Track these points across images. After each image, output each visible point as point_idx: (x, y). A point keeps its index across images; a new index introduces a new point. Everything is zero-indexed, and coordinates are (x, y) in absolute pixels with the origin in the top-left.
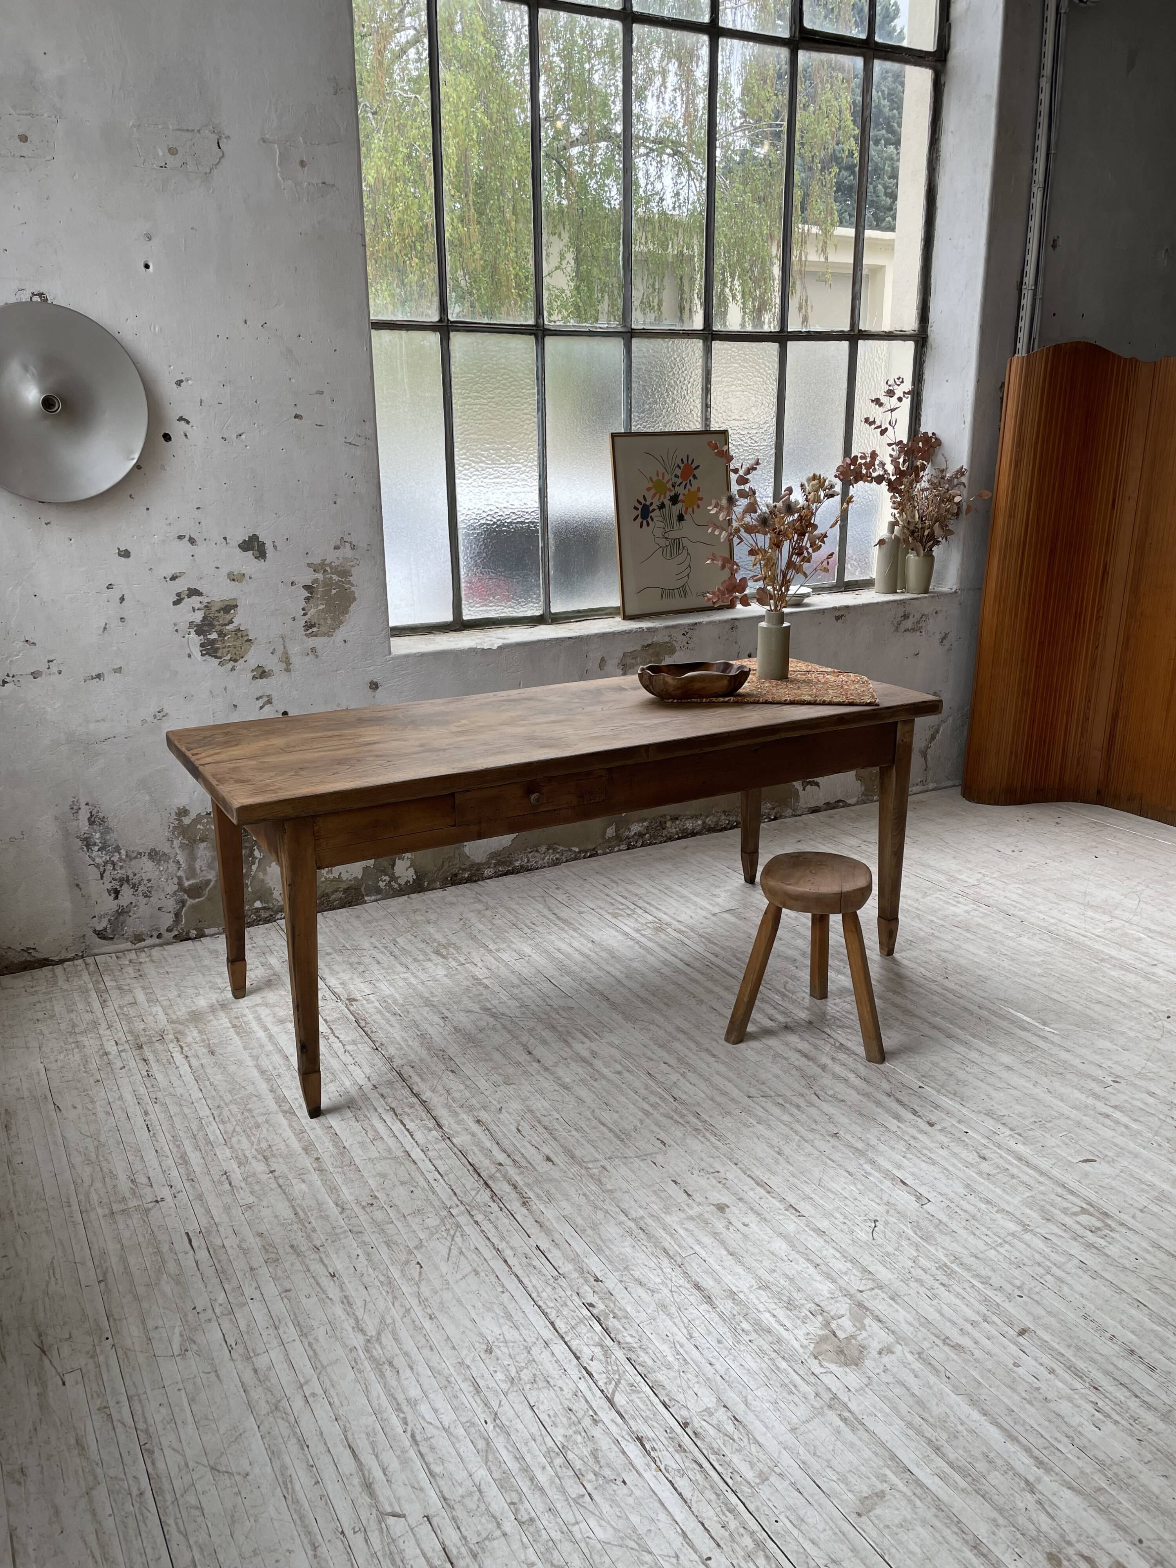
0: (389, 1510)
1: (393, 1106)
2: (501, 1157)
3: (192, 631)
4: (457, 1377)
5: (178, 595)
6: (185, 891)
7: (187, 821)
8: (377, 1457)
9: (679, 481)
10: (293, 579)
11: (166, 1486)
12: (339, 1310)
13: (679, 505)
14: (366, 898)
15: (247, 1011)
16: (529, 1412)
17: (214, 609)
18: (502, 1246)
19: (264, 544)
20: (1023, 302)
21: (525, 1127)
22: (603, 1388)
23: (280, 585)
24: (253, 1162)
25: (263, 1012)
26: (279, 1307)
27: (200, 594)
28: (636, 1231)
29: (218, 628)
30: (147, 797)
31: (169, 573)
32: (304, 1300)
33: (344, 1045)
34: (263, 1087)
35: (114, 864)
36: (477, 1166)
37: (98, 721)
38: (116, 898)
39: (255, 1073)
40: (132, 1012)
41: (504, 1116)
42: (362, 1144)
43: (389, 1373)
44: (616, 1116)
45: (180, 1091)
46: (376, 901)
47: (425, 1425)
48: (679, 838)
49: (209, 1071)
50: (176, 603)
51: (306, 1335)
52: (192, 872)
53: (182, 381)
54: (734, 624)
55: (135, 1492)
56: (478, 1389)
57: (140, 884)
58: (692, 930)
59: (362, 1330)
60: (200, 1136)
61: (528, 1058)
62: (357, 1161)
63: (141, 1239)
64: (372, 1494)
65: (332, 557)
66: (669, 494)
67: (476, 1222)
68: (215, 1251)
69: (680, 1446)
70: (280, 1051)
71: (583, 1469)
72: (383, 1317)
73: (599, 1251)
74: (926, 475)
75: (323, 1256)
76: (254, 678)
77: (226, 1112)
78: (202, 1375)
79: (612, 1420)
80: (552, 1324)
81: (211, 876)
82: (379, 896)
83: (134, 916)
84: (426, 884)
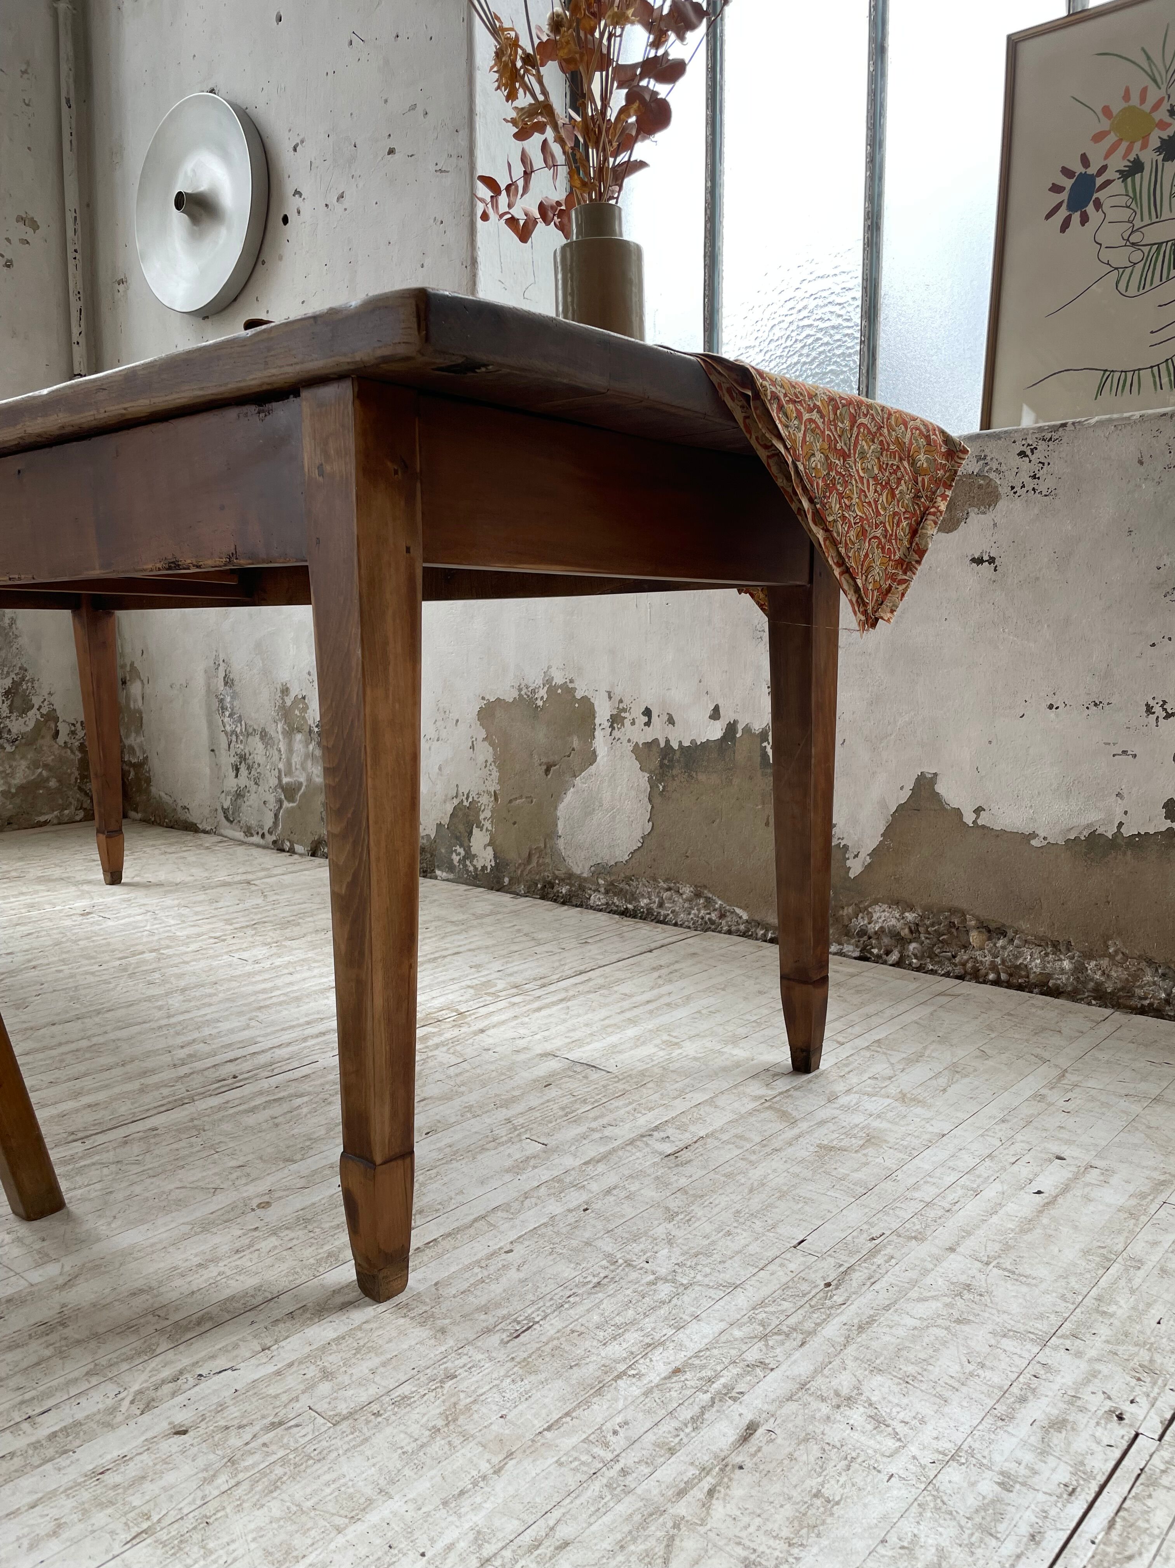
6: (282, 788)
7: (288, 703)
14: (438, 872)
30: (261, 665)
35: (237, 736)
38: (237, 776)
46: (448, 880)
48: (997, 983)
52: (288, 768)
53: (297, 145)
57: (252, 766)
81: (302, 779)
82: (451, 876)
83: (247, 803)
84: (506, 880)
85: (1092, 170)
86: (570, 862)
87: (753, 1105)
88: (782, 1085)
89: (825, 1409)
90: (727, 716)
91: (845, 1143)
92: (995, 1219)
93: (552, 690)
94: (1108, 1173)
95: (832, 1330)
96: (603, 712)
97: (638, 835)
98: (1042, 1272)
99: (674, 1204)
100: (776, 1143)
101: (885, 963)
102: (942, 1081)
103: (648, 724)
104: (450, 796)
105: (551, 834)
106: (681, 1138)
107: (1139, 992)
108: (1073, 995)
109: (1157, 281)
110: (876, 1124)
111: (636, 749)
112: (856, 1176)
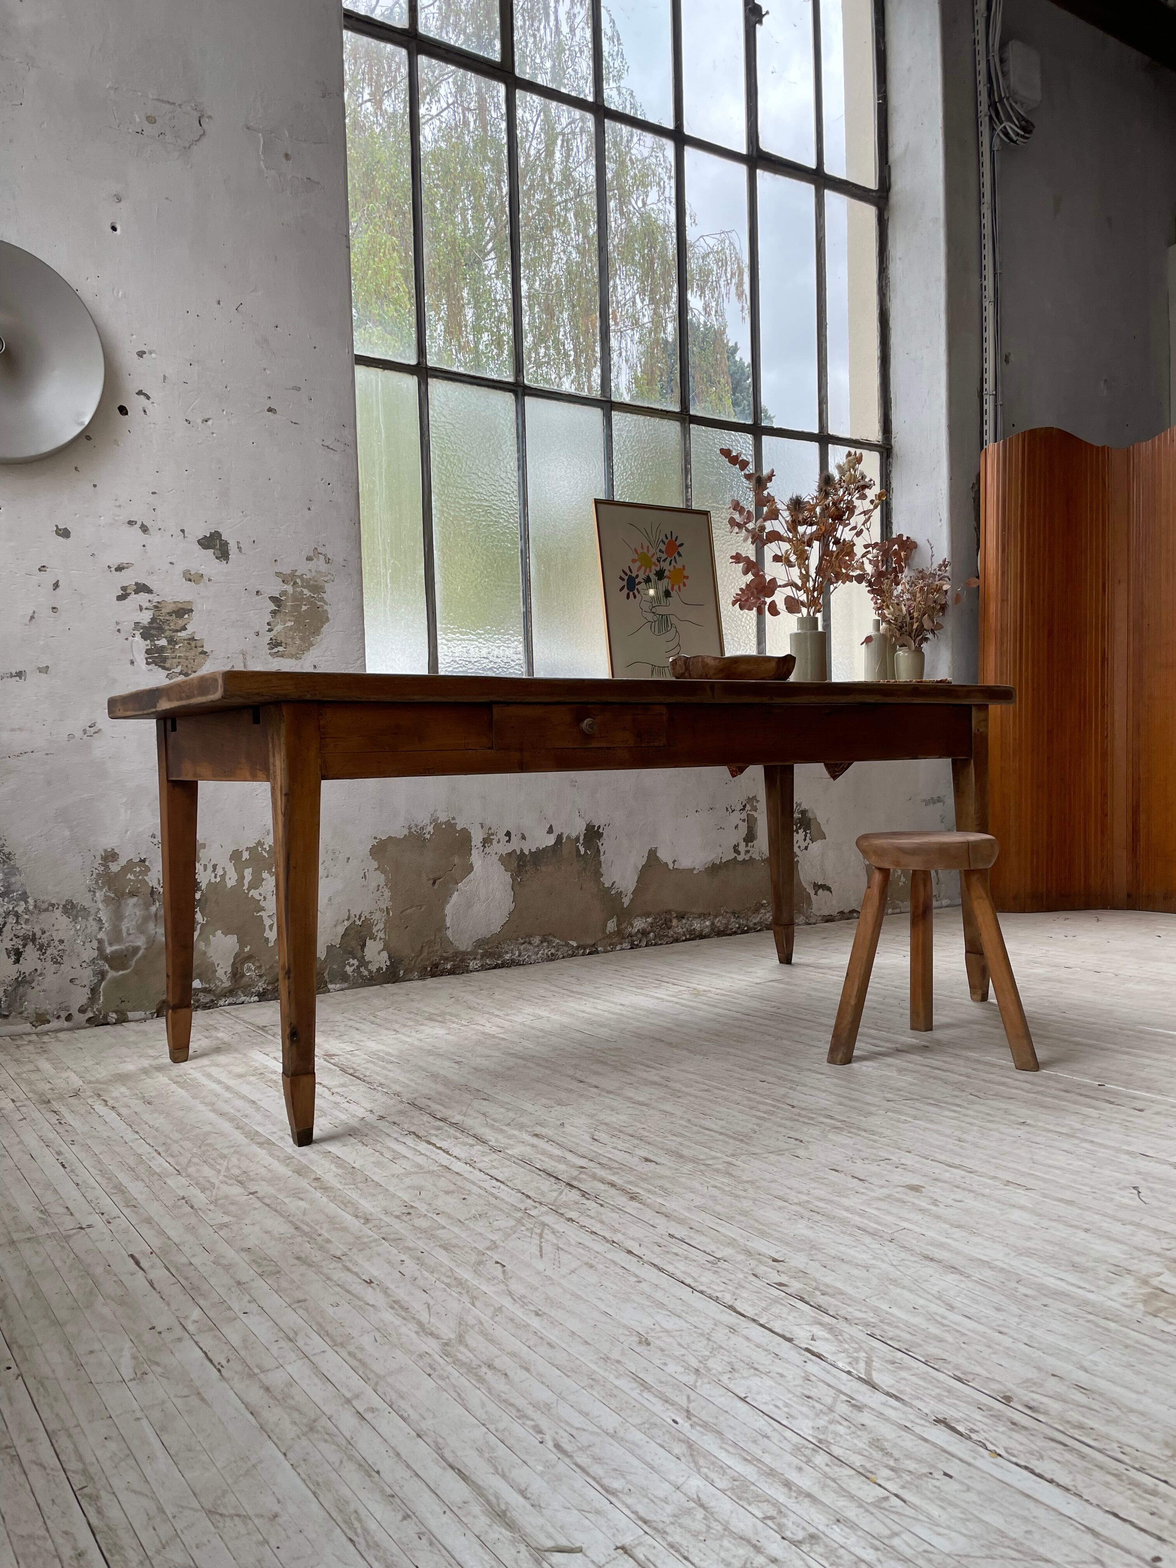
0: (550, 1544)
1: (412, 1130)
2: (582, 1162)
3: (137, 633)
4: (606, 1374)
5: (124, 589)
6: (106, 958)
7: (114, 867)
8: (504, 1476)
9: (664, 556)
10: (259, 588)
11: (126, 1540)
12: (388, 1316)
13: (665, 581)
14: (330, 986)
15: (192, 1071)
16: (741, 1404)
17: (164, 611)
18: (617, 1237)
19: (227, 543)
20: (985, 407)
21: (603, 1136)
22: (848, 1368)
23: (244, 592)
24: (222, 1186)
25: (215, 1071)
26: (291, 1319)
27: (150, 591)
28: (807, 1214)
29: (168, 633)
30: (67, 833)
31: (115, 563)
32: (331, 1311)
33: (329, 1089)
34: (226, 1126)
35: (17, 915)
36: (550, 1170)
37: (13, 730)
38: (17, 961)
39: (212, 1116)
40: (34, 1077)
41: (568, 1129)
42: (378, 1164)
43: (490, 1376)
44: (723, 1123)
45: (105, 1135)
46: (342, 990)
47: (574, 1432)
48: (686, 940)
49: (146, 1117)
50: (121, 598)
51: (342, 1345)
52: (116, 935)
53: (144, 353)
55: (67, 1552)
56: (645, 1386)
57: (49, 945)
58: (738, 993)
59: (432, 1334)
60: (141, 1169)
61: (581, 1085)
62: (376, 1178)
63: (58, 1263)
64: (511, 1525)
65: (304, 569)
66: (654, 569)
67: (570, 1220)
68: (177, 1269)
69: (1014, 1424)
70: (243, 1097)
71: (868, 1465)
72: (461, 1319)
73: (763, 1234)
74: (906, 576)
75: (348, 1264)
77: (175, 1148)
78: (175, 1400)
79: (883, 1404)
80: (731, 1308)
81: (140, 942)
82: (346, 985)
83: (38, 988)
84: (402, 972)
85: (634, 575)
86: (456, 943)
90: (557, 831)
93: (437, 826)
96: (477, 838)
97: (506, 913)
101: (641, 947)
103: (509, 841)
104: (341, 919)
105: (442, 927)
107: (730, 927)
108: (711, 936)
111: (501, 858)
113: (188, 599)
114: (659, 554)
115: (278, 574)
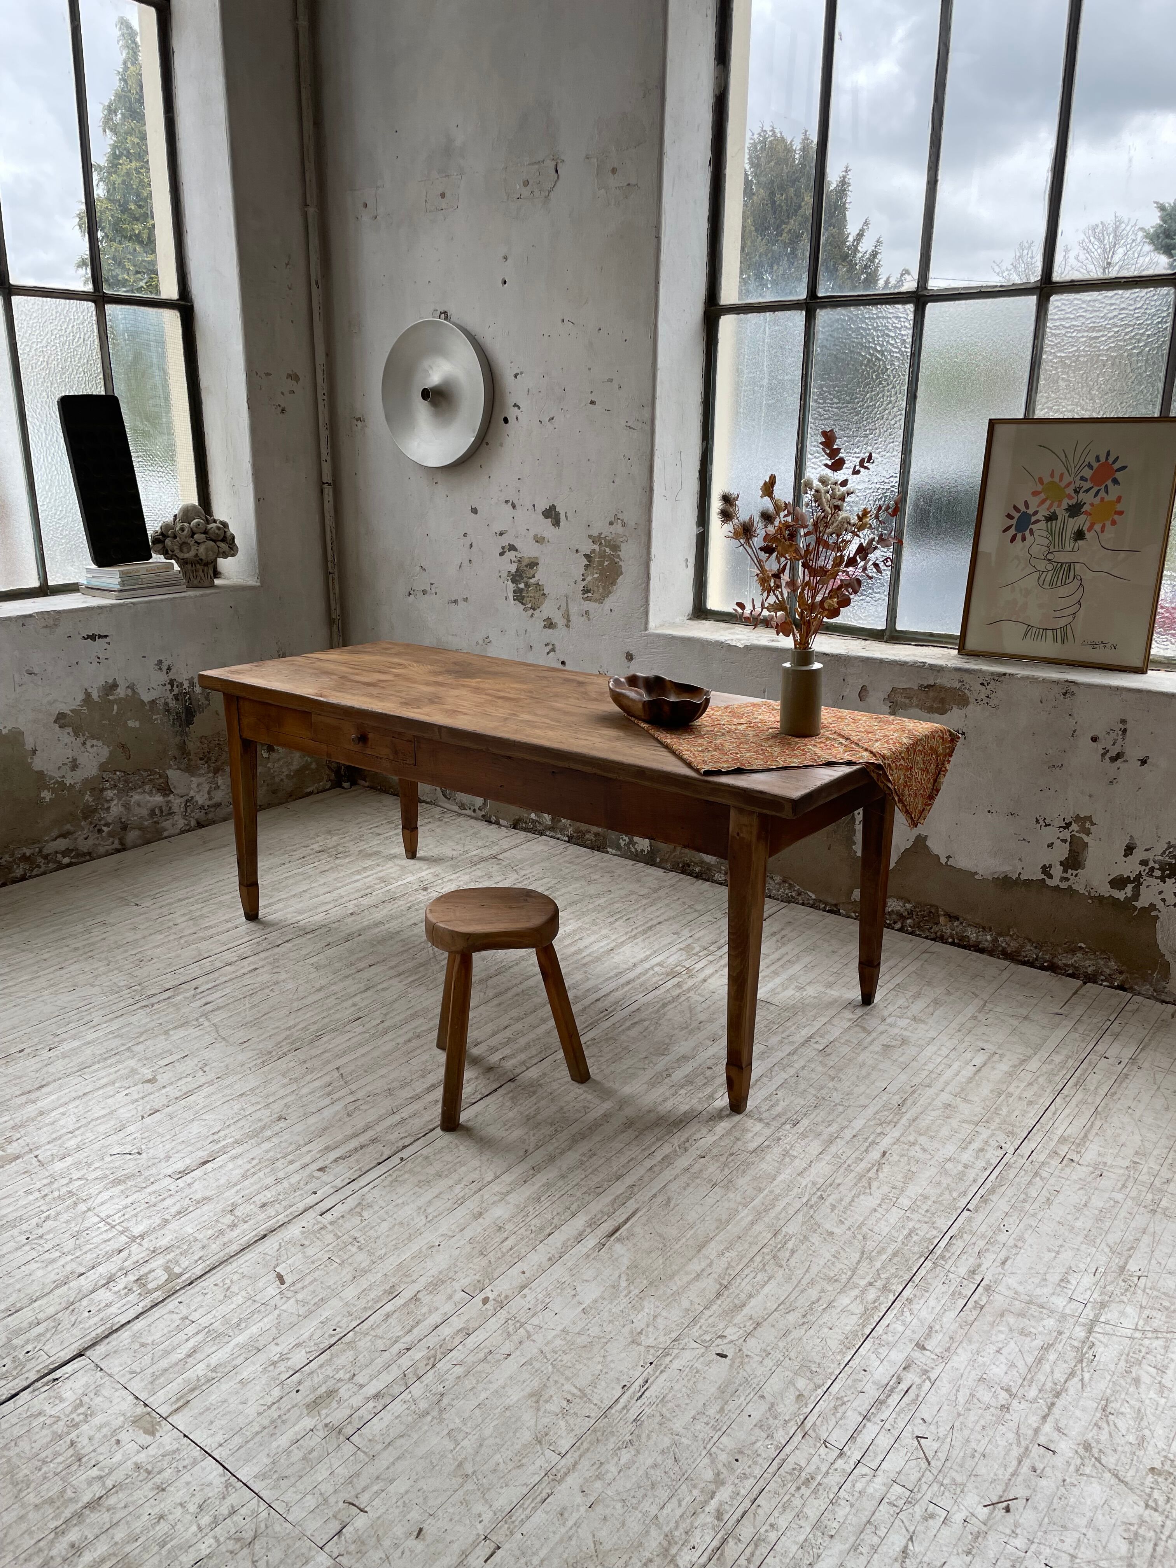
3: (509, 579)
5: (503, 548)
9: (1086, 485)
10: (577, 547)
13: (1081, 519)
14: (610, 850)
17: (524, 563)
19: (559, 514)
23: (569, 550)
27: (516, 550)
29: (525, 579)
31: (499, 530)
46: (618, 855)
48: (953, 944)
50: (502, 554)
53: (518, 374)
54: (1068, 690)
65: (608, 532)
66: (1067, 503)
76: (545, 627)
84: (658, 860)
85: (1030, 511)
87: (849, 1024)
88: (859, 1012)
89: (906, 1147)
91: (893, 1043)
92: (958, 1078)
94: (1002, 1056)
95: (904, 1121)
98: (976, 1099)
99: (832, 1073)
100: (865, 1044)
101: (893, 928)
102: (931, 1009)
106: (824, 1042)
107: (1023, 954)
108: (991, 953)
109: (1059, 584)
110: (905, 1033)
112: (901, 1059)
113: (536, 555)
114: (1079, 483)
115: (590, 536)
